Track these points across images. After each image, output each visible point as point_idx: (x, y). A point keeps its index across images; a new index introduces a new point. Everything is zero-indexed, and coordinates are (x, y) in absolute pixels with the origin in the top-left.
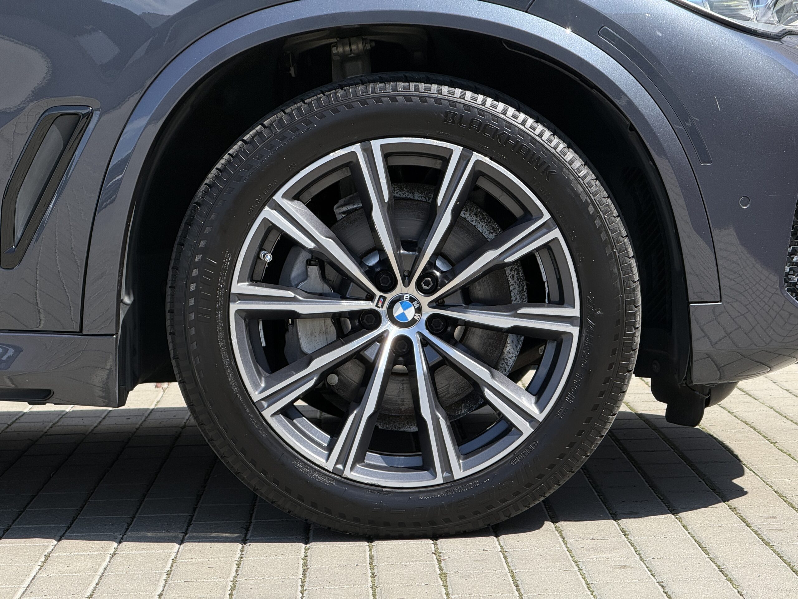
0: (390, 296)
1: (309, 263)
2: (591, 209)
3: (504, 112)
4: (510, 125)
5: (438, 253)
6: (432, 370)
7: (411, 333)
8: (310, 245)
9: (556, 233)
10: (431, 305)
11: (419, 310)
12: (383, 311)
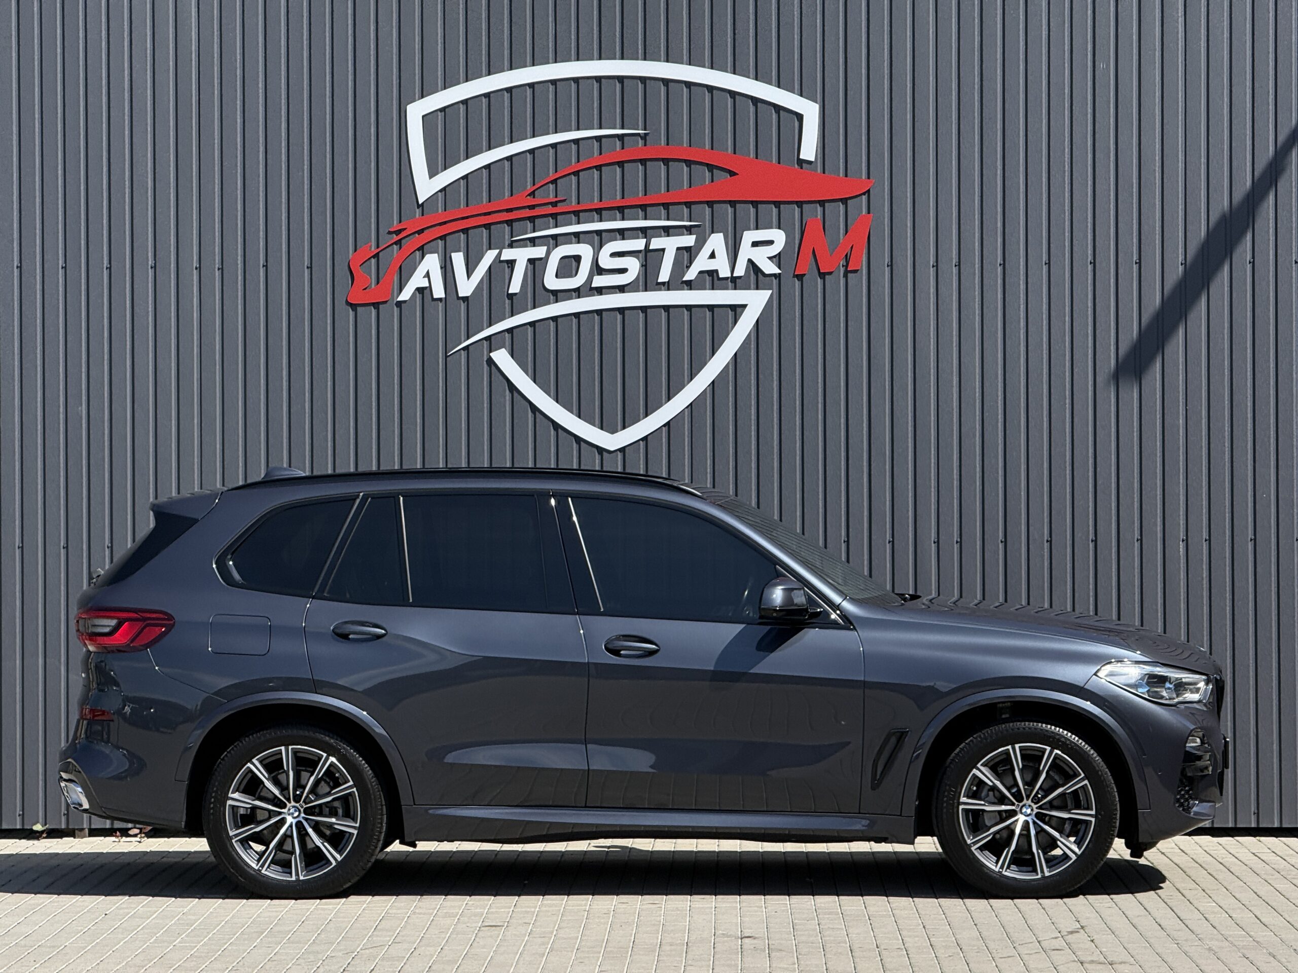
0: (1021, 804)
1: (989, 790)
2: (1100, 773)
3: (1067, 735)
4: (1069, 740)
5: (1040, 788)
6: (1037, 834)
7: (1029, 819)
8: (991, 784)
9: (1086, 782)
10: (1037, 808)
11: (1032, 810)
12: (1018, 810)
